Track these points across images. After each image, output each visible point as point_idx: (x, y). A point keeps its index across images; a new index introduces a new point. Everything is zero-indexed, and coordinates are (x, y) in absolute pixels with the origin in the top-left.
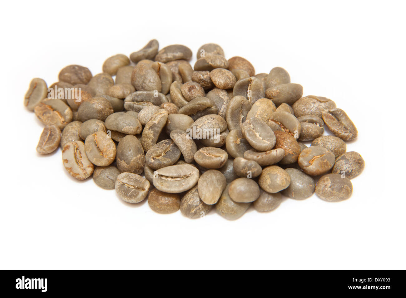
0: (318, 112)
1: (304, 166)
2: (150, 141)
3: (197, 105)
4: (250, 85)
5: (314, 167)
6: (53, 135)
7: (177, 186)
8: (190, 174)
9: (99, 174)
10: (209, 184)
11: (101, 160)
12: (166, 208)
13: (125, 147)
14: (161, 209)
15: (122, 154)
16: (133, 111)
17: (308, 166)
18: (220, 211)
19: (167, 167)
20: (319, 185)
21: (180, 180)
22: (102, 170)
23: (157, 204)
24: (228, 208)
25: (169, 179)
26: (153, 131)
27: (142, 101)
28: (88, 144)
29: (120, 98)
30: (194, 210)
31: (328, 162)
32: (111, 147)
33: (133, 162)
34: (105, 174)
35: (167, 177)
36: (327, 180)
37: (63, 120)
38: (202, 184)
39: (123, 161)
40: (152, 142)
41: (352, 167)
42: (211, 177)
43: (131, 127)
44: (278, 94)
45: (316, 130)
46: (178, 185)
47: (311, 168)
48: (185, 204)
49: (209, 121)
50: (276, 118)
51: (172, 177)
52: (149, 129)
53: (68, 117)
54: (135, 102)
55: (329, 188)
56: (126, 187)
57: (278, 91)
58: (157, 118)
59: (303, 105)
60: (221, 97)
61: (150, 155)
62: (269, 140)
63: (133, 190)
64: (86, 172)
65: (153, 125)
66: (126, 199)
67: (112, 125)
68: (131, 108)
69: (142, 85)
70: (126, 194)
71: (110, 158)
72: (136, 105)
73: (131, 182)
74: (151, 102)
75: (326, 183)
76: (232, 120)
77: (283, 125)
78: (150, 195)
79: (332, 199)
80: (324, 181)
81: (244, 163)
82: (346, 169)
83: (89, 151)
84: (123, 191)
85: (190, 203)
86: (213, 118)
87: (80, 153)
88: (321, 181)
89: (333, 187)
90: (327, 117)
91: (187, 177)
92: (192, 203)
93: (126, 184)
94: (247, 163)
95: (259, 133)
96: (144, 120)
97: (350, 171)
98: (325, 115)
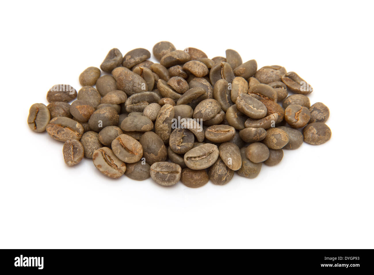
0: (278, 78)
1: (293, 123)
2: (166, 133)
3: (194, 94)
4: (223, 69)
5: (301, 122)
6: (77, 148)
7: (206, 163)
8: (212, 151)
9: (133, 169)
10: (232, 154)
11: (133, 158)
12: (201, 182)
13: (149, 142)
14: (197, 184)
15: (149, 148)
16: (134, 112)
17: (297, 122)
18: (244, 173)
19: (191, 150)
20: (307, 134)
21: (206, 157)
22: (134, 165)
23: (193, 181)
24: (250, 170)
25: (197, 159)
26: (167, 124)
27: (139, 102)
28: (116, 148)
29: (119, 103)
30: (225, 178)
31: (307, 115)
32: (138, 145)
33: (160, 152)
34: (138, 168)
35: (195, 157)
36: (312, 129)
37: (76, 133)
38: (226, 156)
39: (152, 154)
40: (168, 133)
41: (324, 114)
42: (230, 149)
43: (148, 125)
44: (244, 71)
45: (284, 92)
46: (206, 161)
47: (299, 123)
48: (216, 175)
49: (210, 105)
50: (255, 91)
51: (199, 157)
52: (163, 123)
53: (81, 130)
54: (134, 104)
55: (317, 135)
56: (161, 174)
57: (244, 69)
58: (167, 113)
59: (265, 76)
60: (204, 83)
61: (174, 144)
62: (262, 108)
63: (169, 175)
64: (122, 171)
65: (166, 119)
66: (166, 184)
67: (131, 127)
68: (133, 110)
69: (133, 88)
70: (163, 180)
71: (141, 154)
72: (136, 106)
73: (164, 169)
74: (146, 101)
75: (313, 131)
76: (222, 100)
77: (262, 95)
78: (183, 175)
79: (320, 142)
80: (310, 130)
81: (255, 131)
82: (321, 117)
83: (118, 154)
84: (161, 178)
85: (220, 173)
86: (211, 102)
87: (109, 157)
88: (308, 131)
89: (319, 133)
90: (287, 80)
91: (210, 154)
92: (222, 172)
93: (160, 172)
94: (257, 131)
95: (252, 105)
96: (152, 117)
97: (324, 118)
98: (284, 79)
